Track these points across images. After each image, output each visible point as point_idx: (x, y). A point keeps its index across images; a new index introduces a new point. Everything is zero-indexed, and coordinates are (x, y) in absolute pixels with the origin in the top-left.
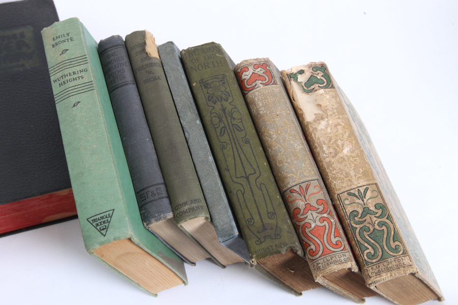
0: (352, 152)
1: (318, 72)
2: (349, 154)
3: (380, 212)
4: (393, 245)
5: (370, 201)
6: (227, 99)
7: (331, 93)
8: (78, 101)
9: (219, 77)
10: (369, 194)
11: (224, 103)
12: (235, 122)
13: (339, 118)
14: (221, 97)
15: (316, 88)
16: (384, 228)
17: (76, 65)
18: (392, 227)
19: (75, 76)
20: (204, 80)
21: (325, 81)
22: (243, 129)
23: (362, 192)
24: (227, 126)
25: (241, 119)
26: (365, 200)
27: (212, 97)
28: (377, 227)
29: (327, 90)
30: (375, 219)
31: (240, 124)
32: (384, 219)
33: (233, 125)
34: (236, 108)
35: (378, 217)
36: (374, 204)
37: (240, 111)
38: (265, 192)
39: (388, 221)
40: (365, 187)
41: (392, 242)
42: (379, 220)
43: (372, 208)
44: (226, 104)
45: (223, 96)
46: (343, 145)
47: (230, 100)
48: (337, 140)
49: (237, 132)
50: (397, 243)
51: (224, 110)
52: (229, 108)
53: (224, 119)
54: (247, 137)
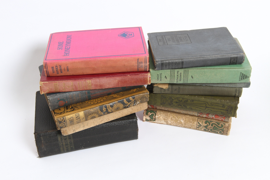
0: (183, 120)
1: (148, 113)
2: (184, 121)
3: (208, 123)
4: (220, 126)
5: (203, 124)
6: (172, 99)
7: (158, 113)
8: (191, 76)
9: (162, 98)
10: (201, 123)
11: (173, 101)
12: (183, 101)
13: (169, 117)
14: (171, 101)
15: (155, 117)
16: (214, 125)
17: (174, 74)
18: (214, 122)
19: (179, 75)
20: (161, 103)
21: (153, 113)
22: (187, 100)
23: (199, 124)
24: (184, 104)
25: (183, 98)
26: (202, 125)
27: (170, 104)
28: (213, 127)
29: (157, 114)
30: (209, 126)
31: (185, 100)
32: (211, 123)
33: (184, 102)
34: (177, 98)
35: (209, 125)
36: (204, 123)
37: (179, 97)
38: (214, 104)
39: (212, 123)
40: (198, 123)
41: (219, 126)
42: (210, 125)
43: (206, 125)
44: (175, 101)
45: (171, 100)
46: (180, 121)
47: (173, 98)
48: (177, 122)
49: (187, 102)
50: (220, 124)
51: (177, 102)
52: (176, 100)
53: (180, 104)
54: (191, 100)
